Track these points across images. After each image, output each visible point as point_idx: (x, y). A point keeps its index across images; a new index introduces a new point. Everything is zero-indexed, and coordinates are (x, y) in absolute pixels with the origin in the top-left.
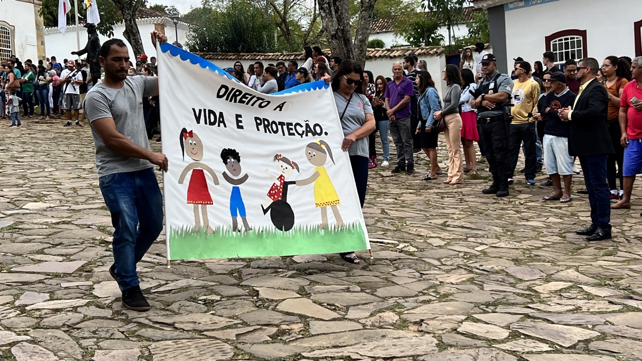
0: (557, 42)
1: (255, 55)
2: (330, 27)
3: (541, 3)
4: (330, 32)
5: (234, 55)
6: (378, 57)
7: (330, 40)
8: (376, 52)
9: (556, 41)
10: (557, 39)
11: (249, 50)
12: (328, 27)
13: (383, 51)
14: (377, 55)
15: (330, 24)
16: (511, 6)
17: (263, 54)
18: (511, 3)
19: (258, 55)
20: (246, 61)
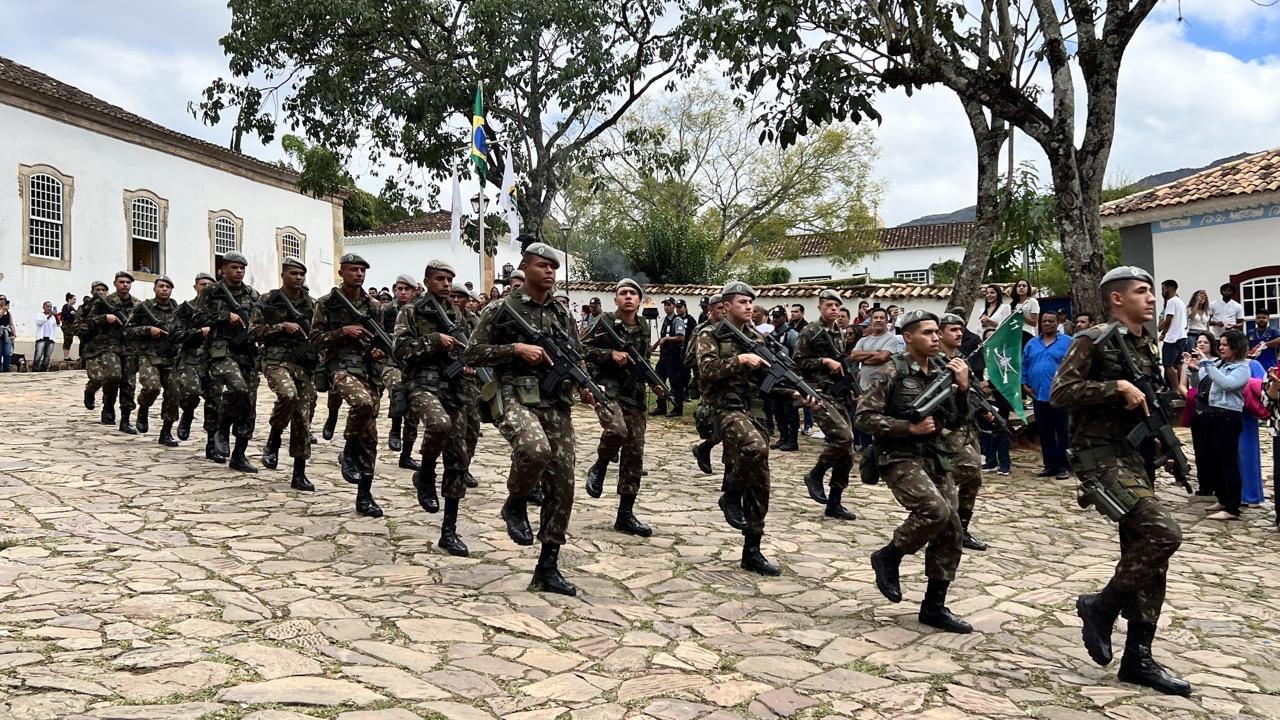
0: (1253, 285)
1: (690, 288)
2: (1080, 251)
3: (1222, 223)
4: (1079, 259)
5: (654, 287)
6: (917, 297)
7: (1077, 274)
8: (909, 289)
9: (1251, 283)
10: (1253, 280)
11: (681, 280)
12: (1076, 250)
13: (923, 289)
14: (915, 293)
15: (1081, 245)
16: (1163, 225)
17: (704, 286)
18: (1164, 221)
19: (697, 289)
20: (691, 298)
